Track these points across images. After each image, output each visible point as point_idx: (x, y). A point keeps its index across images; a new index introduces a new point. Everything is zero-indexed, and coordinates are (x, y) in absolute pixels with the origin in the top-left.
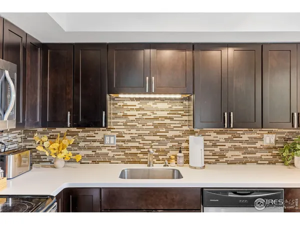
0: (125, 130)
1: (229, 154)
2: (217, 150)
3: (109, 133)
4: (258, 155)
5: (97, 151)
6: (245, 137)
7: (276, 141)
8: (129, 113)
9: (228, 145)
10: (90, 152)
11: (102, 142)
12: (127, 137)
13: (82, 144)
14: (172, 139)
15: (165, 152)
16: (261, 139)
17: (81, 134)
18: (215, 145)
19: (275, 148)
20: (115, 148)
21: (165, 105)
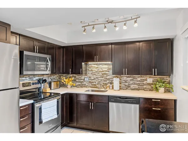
0: (91, 76)
1: (132, 86)
2: (127, 84)
3: (86, 76)
4: (145, 87)
5: (82, 83)
6: (139, 79)
7: (153, 81)
8: (93, 69)
9: (132, 82)
10: (80, 83)
11: (84, 80)
12: (92, 78)
13: (77, 80)
14: (109, 79)
15: (106, 84)
16: (146, 80)
17: (77, 77)
18: (126, 82)
19: (152, 84)
20: (88, 82)
21: (106, 66)
